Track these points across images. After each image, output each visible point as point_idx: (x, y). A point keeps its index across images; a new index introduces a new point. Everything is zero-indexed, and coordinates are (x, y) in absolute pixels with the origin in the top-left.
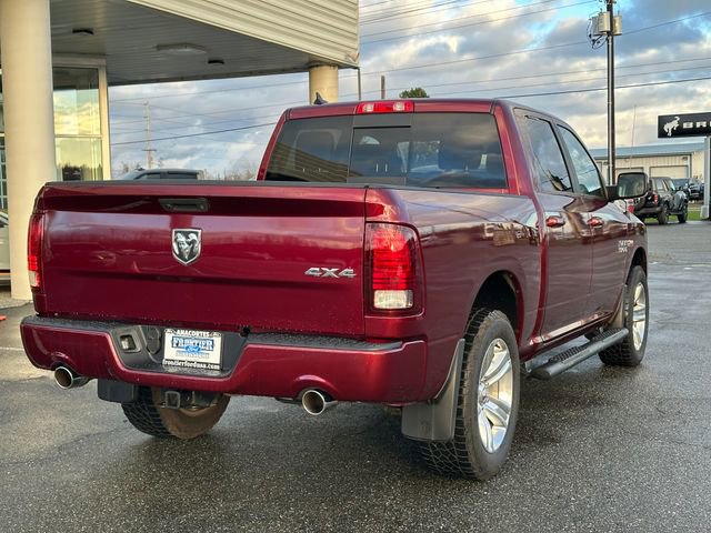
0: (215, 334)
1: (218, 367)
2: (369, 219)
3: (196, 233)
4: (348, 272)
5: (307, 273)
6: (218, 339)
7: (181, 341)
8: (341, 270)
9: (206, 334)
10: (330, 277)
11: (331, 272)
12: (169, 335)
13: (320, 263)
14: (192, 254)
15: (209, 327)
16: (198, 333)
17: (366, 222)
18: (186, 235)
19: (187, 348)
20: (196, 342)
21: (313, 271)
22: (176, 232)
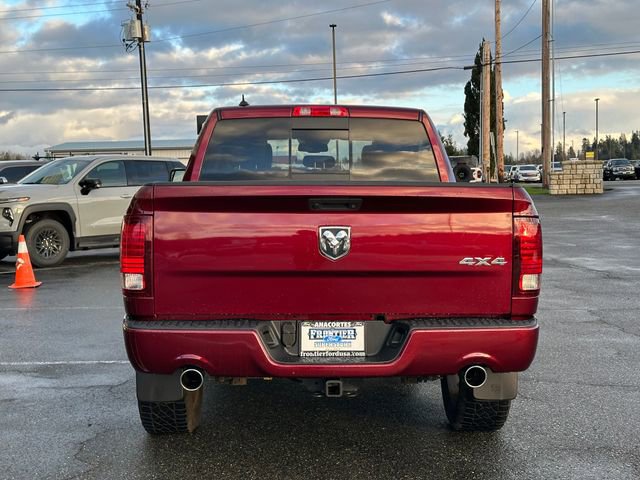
0: (358, 323)
1: (364, 354)
2: (515, 214)
3: (346, 231)
4: (500, 261)
5: (461, 262)
6: (360, 329)
7: (319, 333)
8: (493, 259)
9: (347, 324)
10: (483, 265)
11: (483, 261)
12: (305, 329)
13: (473, 254)
14: (341, 251)
15: (352, 317)
16: (338, 324)
17: (514, 217)
18: (335, 232)
19: (326, 339)
20: (336, 332)
21: (467, 261)
22: (323, 231)
